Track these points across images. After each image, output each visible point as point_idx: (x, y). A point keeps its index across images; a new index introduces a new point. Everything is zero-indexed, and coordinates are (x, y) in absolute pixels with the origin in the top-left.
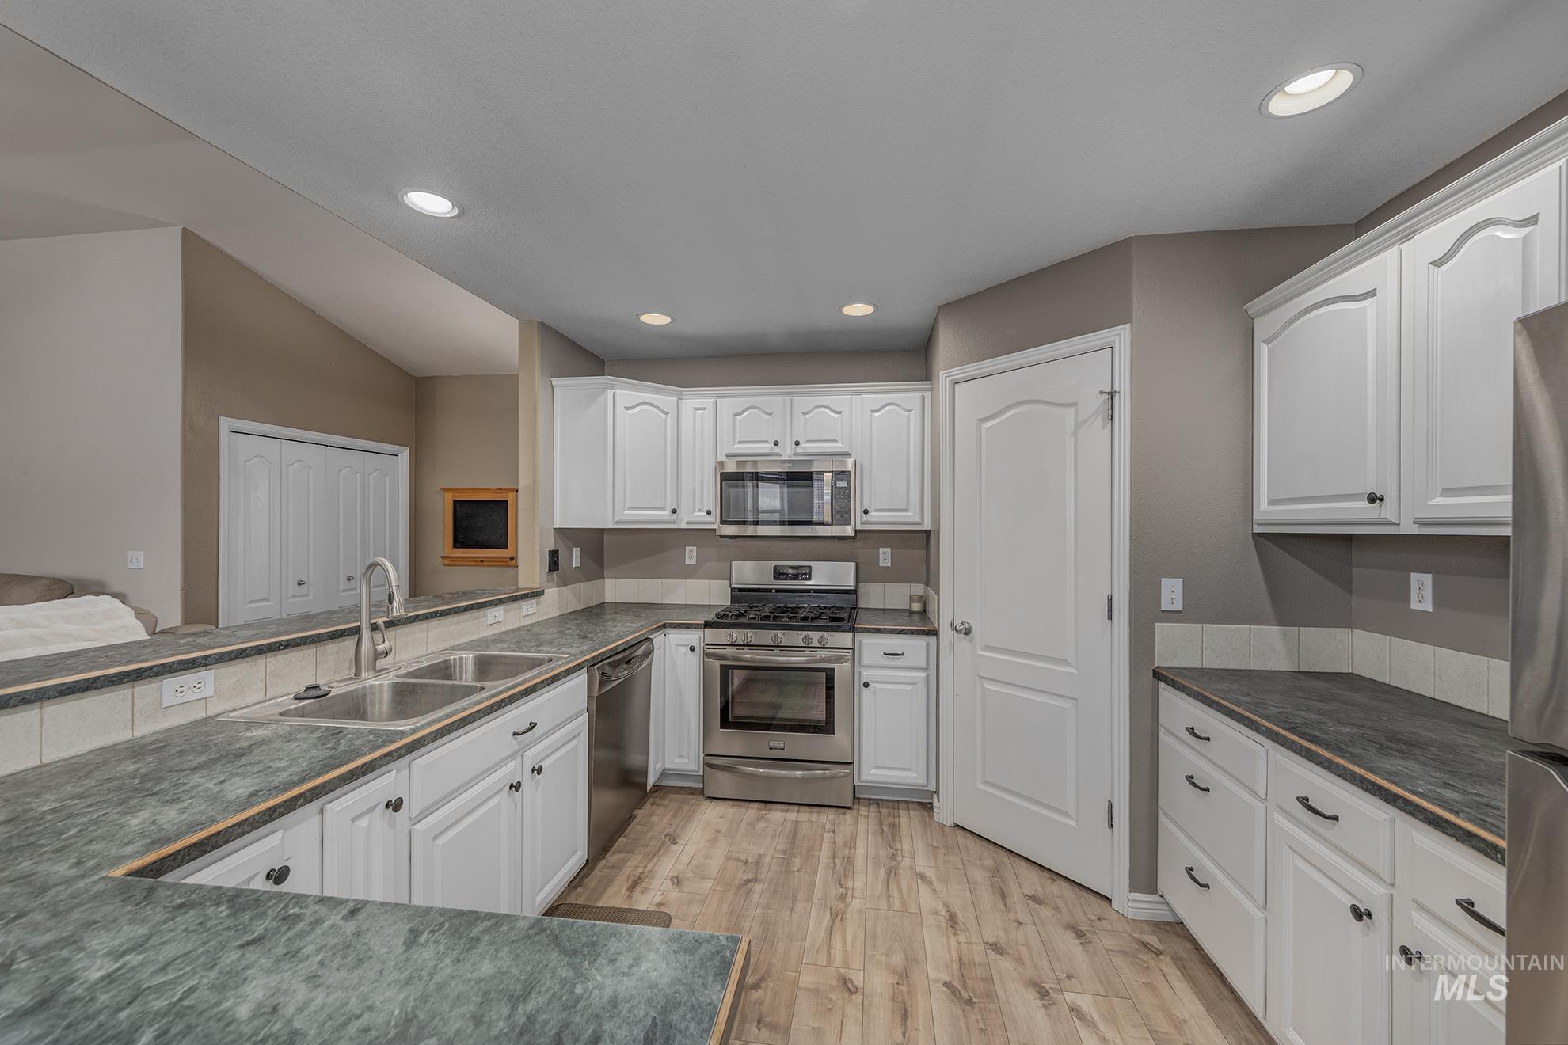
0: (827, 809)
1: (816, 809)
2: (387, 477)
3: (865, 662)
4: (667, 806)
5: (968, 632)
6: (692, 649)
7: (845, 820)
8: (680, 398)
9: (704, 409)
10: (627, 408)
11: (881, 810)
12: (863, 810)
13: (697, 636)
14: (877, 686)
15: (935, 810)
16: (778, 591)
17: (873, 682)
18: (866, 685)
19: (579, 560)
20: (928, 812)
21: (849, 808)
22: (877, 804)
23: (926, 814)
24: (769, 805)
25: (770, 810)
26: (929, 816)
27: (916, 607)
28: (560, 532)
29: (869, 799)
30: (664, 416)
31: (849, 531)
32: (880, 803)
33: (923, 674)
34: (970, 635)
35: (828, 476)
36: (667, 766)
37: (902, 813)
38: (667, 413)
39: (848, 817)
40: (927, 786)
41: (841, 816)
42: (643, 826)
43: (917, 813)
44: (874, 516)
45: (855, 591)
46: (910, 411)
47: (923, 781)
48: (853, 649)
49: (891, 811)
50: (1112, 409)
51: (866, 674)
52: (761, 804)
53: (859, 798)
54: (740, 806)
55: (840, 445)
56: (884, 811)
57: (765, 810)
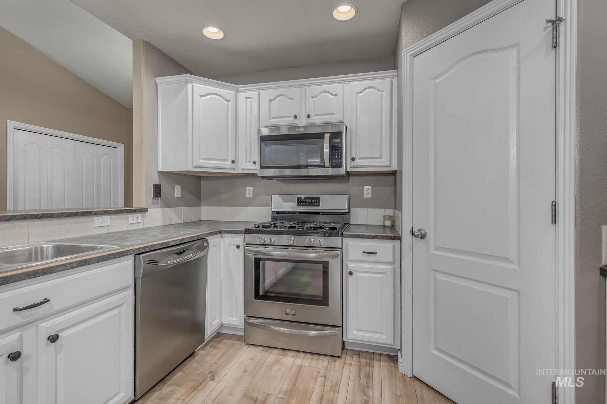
0: (324, 356)
1: (316, 357)
2: (112, 159)
3: (350, 258)
4: (220, 348)
5: (423, 237)
6: (238, 247)
7: (335, 367)
8: (238, 92)
9: (252, 98)
10: (201, 96)
11: (361, 360)
12: (348, 359)
13: (242, 239)
14: (359, 274)
15: (399, 364)
16: (300, 213)
17: (356, 271)
18: (351, 273)
19: (180, 193)
20: (394, 363)
21: (339, 357)
22: (359, 354)
23: (393, 364)
24: (285, 352)
25: (285, 355)
26: (395, 367)
27: (388, 223)
28: (163, 174)
29: (354, 350)
30: (227, 103)
31: (342, 171)
32: (361, 354)
33: (390, 267)
34: (425, 239)
35: (327, 136)
36: (223, 322)
37: (376, 363)
38: (228, 101)
39: (338, 363)
40: (393, 345)
41: (333, 363)
42: (198, 364)
43: (386, 364)
44: (358, 162)
45: (348, 213)
46: (383, 91)
47: (390, 341)
48: (342, 248)
49: (368, 361)
50: (556, 37)
51: (350, 266)
52: (281, 350)
53: (347, 349)
54: (266, 351)
55: (336, 116)
56: (363, 361)
57: (282, 355)
